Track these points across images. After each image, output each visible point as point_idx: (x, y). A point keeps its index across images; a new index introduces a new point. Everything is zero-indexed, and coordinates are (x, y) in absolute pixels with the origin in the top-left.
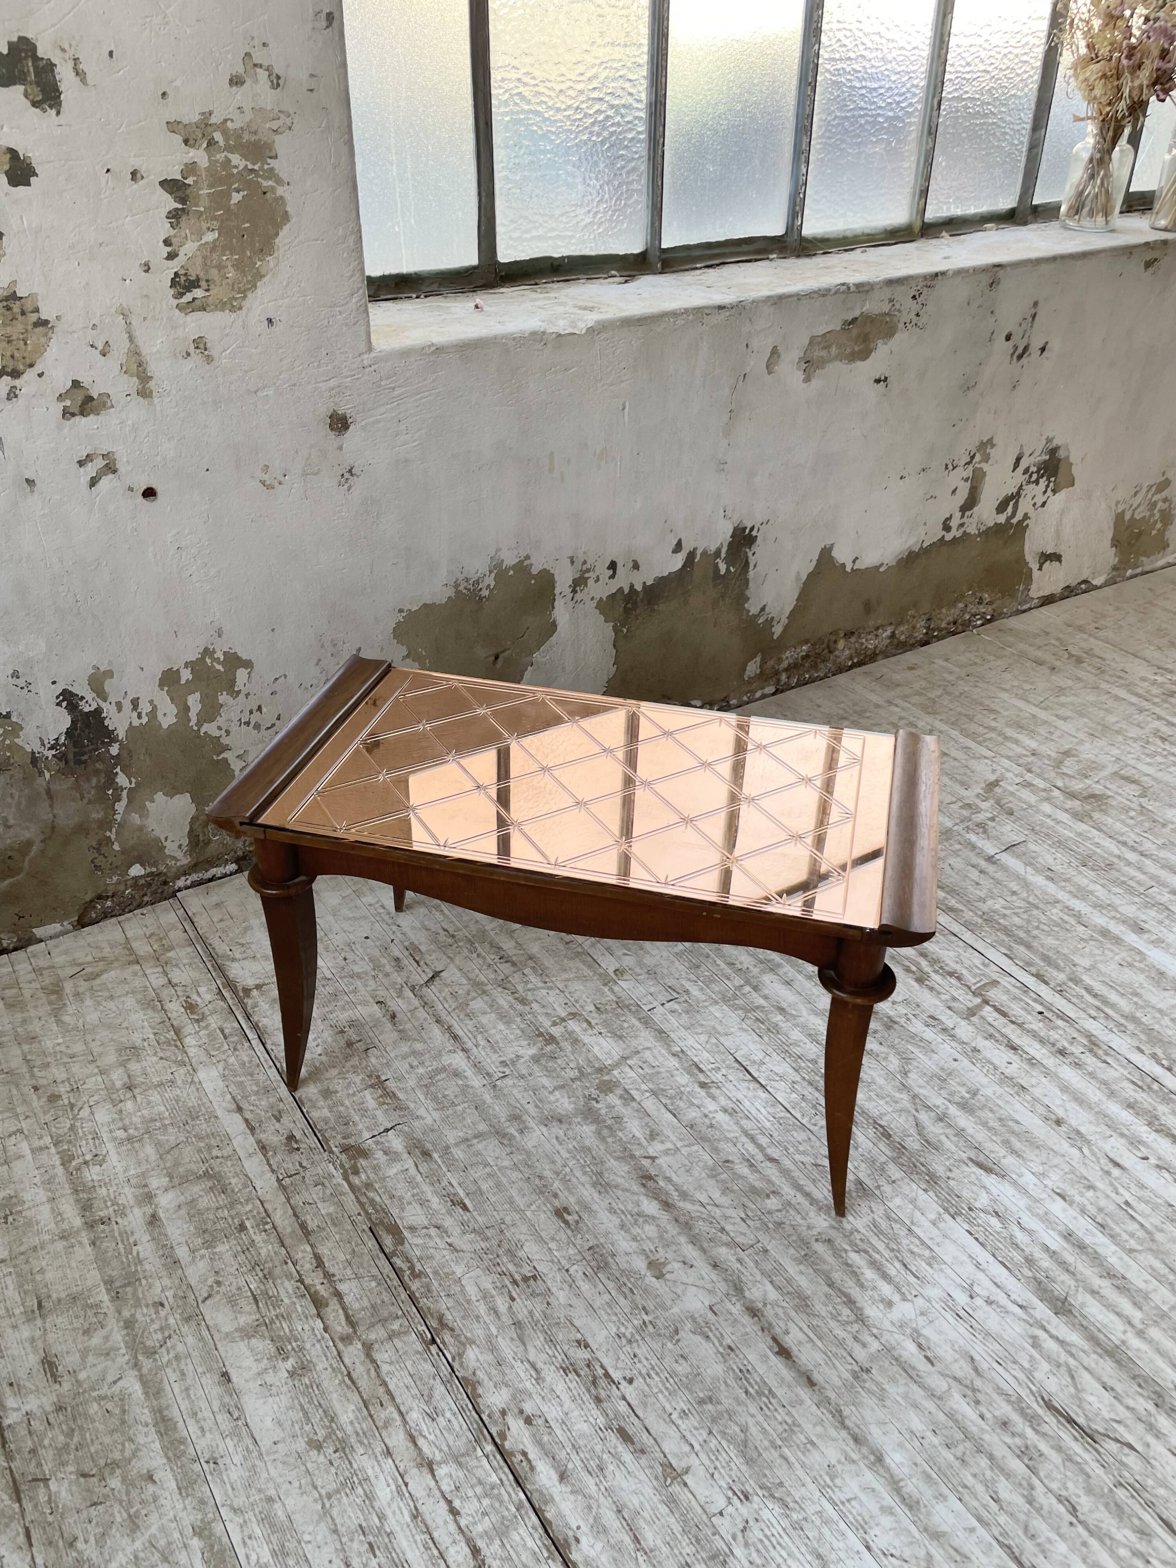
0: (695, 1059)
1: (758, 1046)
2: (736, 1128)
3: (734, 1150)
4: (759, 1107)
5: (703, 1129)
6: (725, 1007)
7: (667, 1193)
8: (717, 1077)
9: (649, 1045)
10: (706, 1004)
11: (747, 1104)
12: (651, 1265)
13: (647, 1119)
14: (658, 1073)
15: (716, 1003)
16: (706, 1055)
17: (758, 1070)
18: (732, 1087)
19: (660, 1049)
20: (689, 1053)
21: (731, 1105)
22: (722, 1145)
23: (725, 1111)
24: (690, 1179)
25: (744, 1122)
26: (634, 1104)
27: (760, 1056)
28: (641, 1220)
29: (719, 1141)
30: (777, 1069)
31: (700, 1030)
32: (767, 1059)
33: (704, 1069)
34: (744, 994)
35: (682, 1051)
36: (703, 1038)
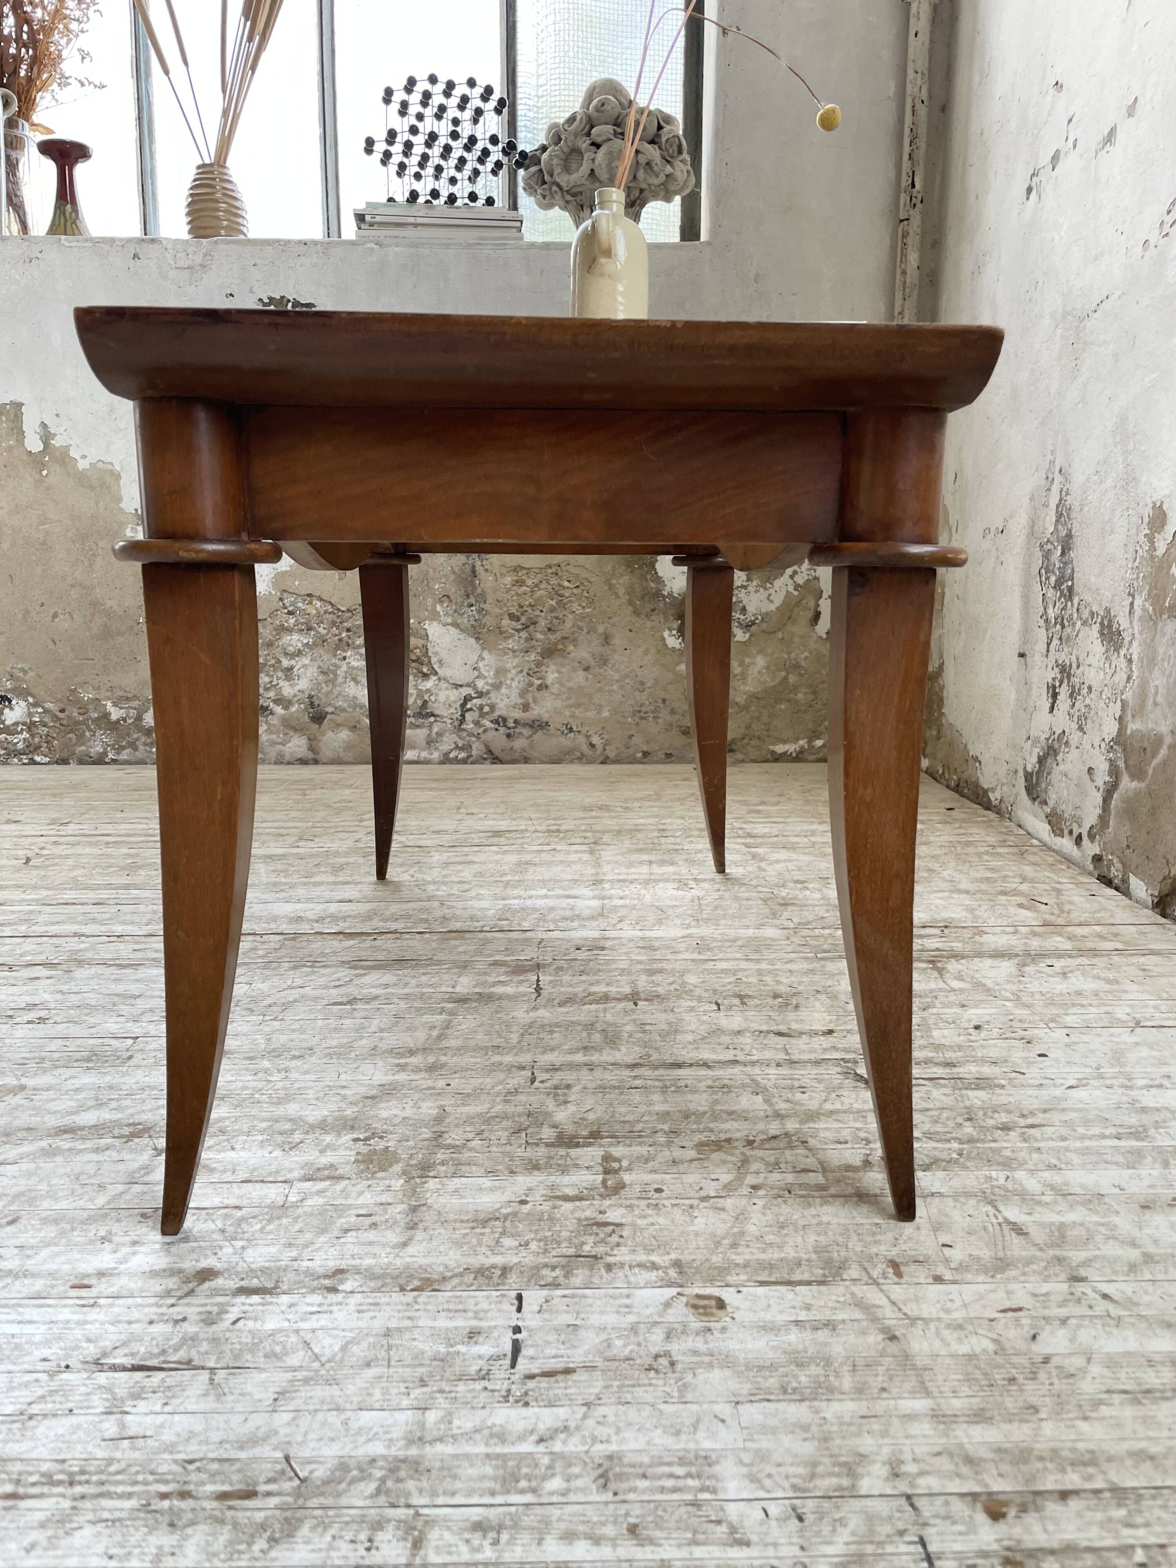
0: (285, 1299)
1: (167, 1436)
2: (52, 1266)
3: (17, 1242)
4: (28, 1329)
5: (116, 1228)
6: (378, 1449)
7: (83, 1138)
8: (191, 1309)
9: (411, 1250)
10: (432, 1417)
11: (65, 1314)
12: (23, 1088)
13: (243, 1175)
14: (324, 1231)
15: (417, 1438)
16: (271, 1324)
17: (108, 1389)
18: (136, 1314)
19: (384, 1258)
20: (316, 1298)
21: (101, 1287)
22: (51, 1232)
23: (101, 1274)
24: (61, 1171)
25: (39, 1285)
26: (296, 1174)
27: (135, 1422)
28: (91, 1103)
29: (63, 1233)
30: (62, 1425)
31: (358, 1351)
32: (110, 1427)
33: (242, 1299)
34: (378, 1525)
35: (333, 1290)
36: (327, 1345)
